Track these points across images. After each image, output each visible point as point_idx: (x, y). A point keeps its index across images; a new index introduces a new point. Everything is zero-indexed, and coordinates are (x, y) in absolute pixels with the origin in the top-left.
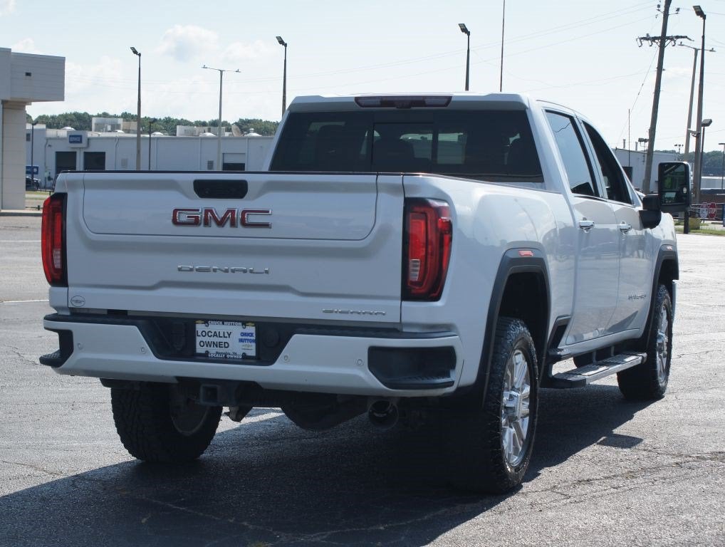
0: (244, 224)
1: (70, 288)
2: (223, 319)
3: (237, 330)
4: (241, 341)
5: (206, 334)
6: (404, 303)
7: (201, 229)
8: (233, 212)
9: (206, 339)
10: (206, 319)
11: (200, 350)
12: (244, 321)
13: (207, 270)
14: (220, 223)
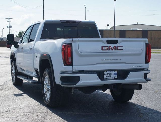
0: (118, 49)
1: (73, 66)
2: (111, 70)
3: (113, 72)
4: (114, 75)
5: (106, 74)
6: (146, 64)
7: (108, 51)
8: (115, 47)
9: (107, 75)
10: (107, 71)
11: (105, 78)
12: (115, 70)
13: (108, 60)
14: (112, 49)
